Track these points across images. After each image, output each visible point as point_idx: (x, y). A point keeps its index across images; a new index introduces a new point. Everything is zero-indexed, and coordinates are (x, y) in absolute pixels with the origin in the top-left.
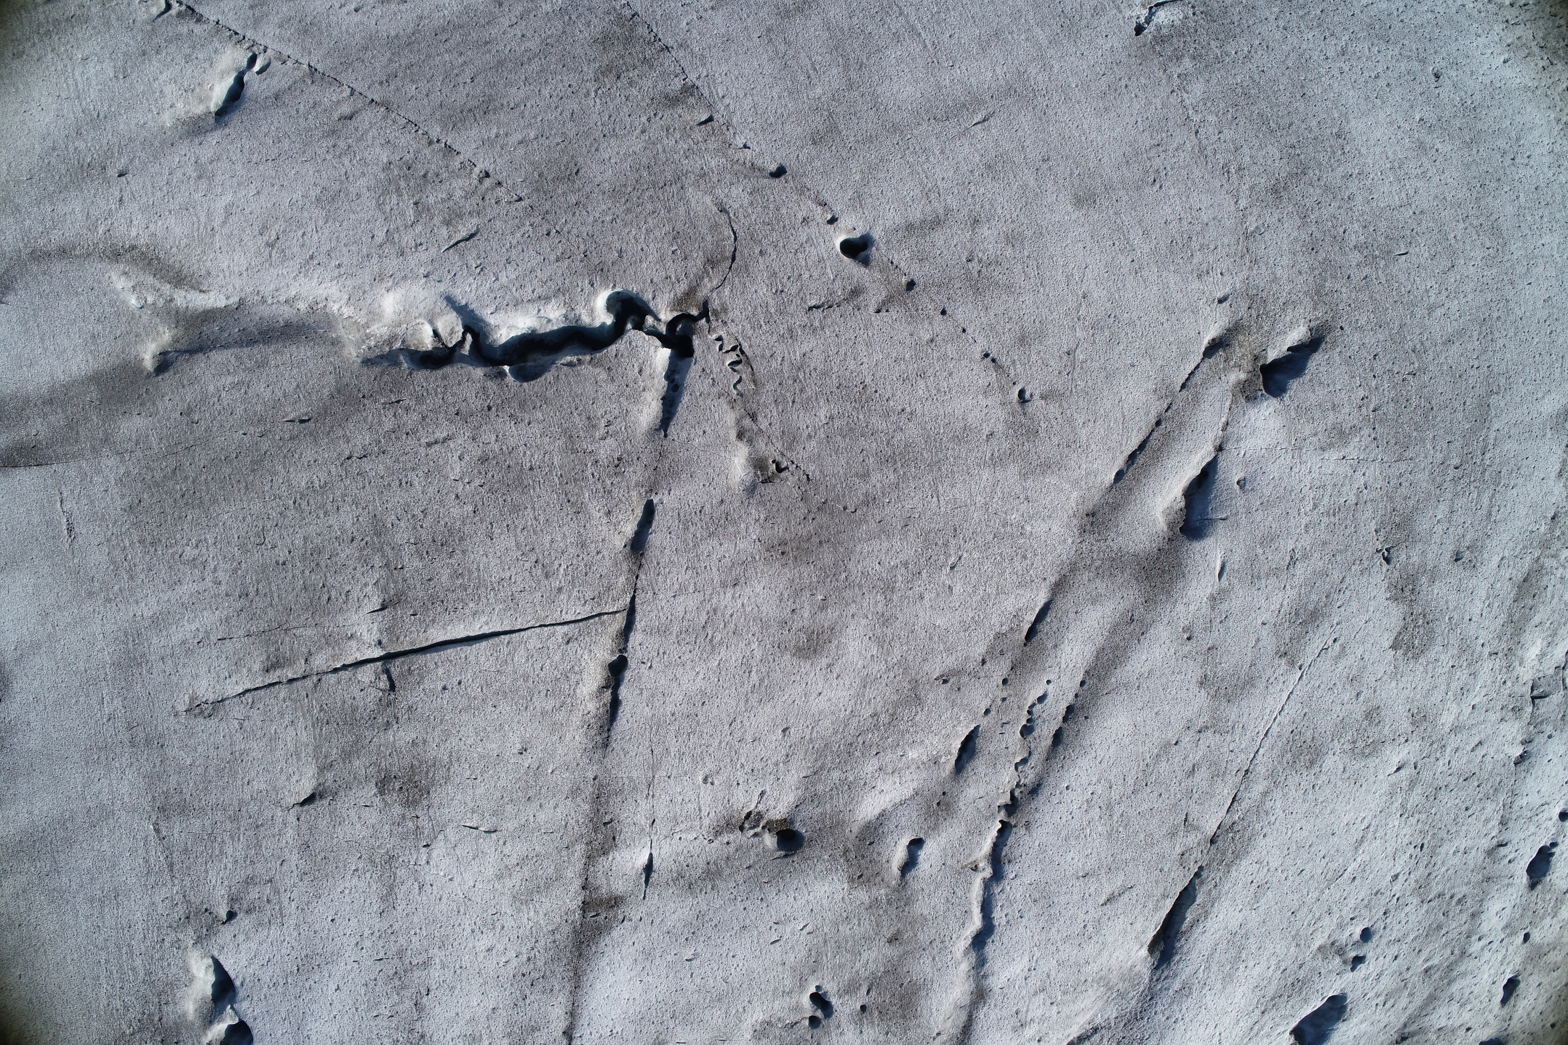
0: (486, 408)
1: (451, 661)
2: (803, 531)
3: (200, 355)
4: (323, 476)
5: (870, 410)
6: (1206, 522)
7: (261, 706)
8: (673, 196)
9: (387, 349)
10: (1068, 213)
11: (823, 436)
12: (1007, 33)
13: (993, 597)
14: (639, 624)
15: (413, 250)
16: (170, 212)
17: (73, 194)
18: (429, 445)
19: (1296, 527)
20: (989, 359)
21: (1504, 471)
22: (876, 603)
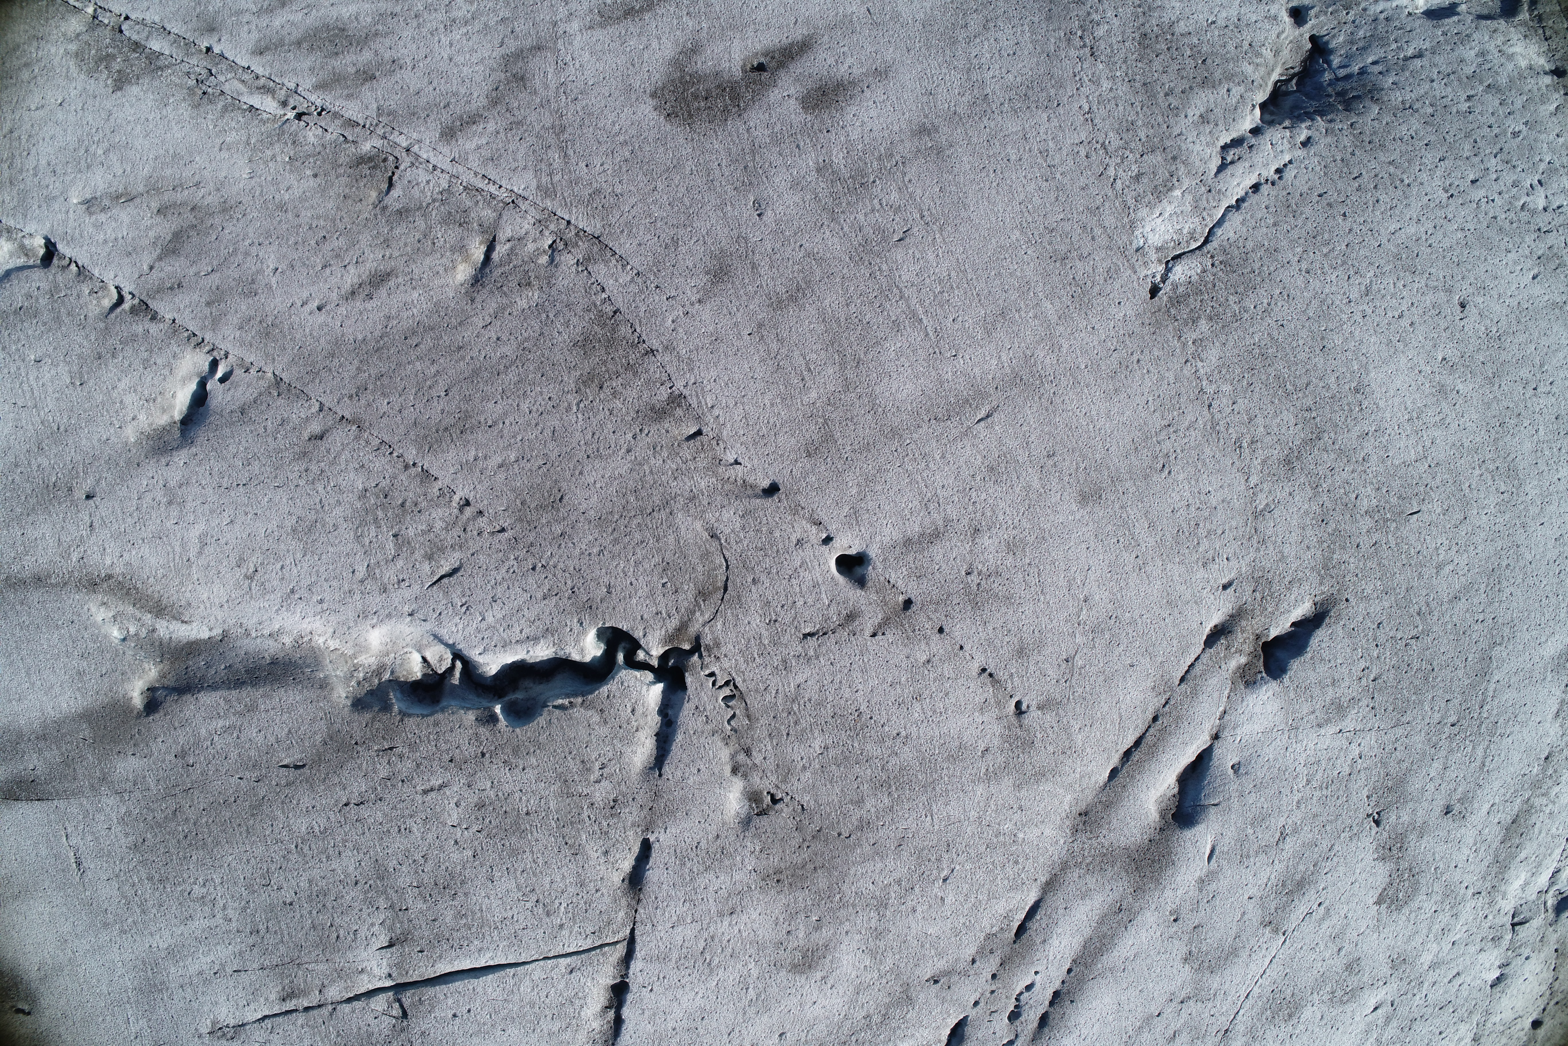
0: (480, 754)
1: (460, 993)
2: (798, 859)
3: (189, 696)
4: (323, 822)
5: (864, 738)
6: (1198, 808)
7: (281, 1031)
8: (662, 523)
9: (376, 681)
10: (1072, 513)
11: (817, 766)
12: (1014, 311)
13: (984, 903)
14: (639, 953)
15: (396, 586)
16: (143, 540)
17: (41, 518)
18: (425, 792)
19: (1288, 804)
20: (986, 674)
21: (1501, 721)
22: (870, 919)
